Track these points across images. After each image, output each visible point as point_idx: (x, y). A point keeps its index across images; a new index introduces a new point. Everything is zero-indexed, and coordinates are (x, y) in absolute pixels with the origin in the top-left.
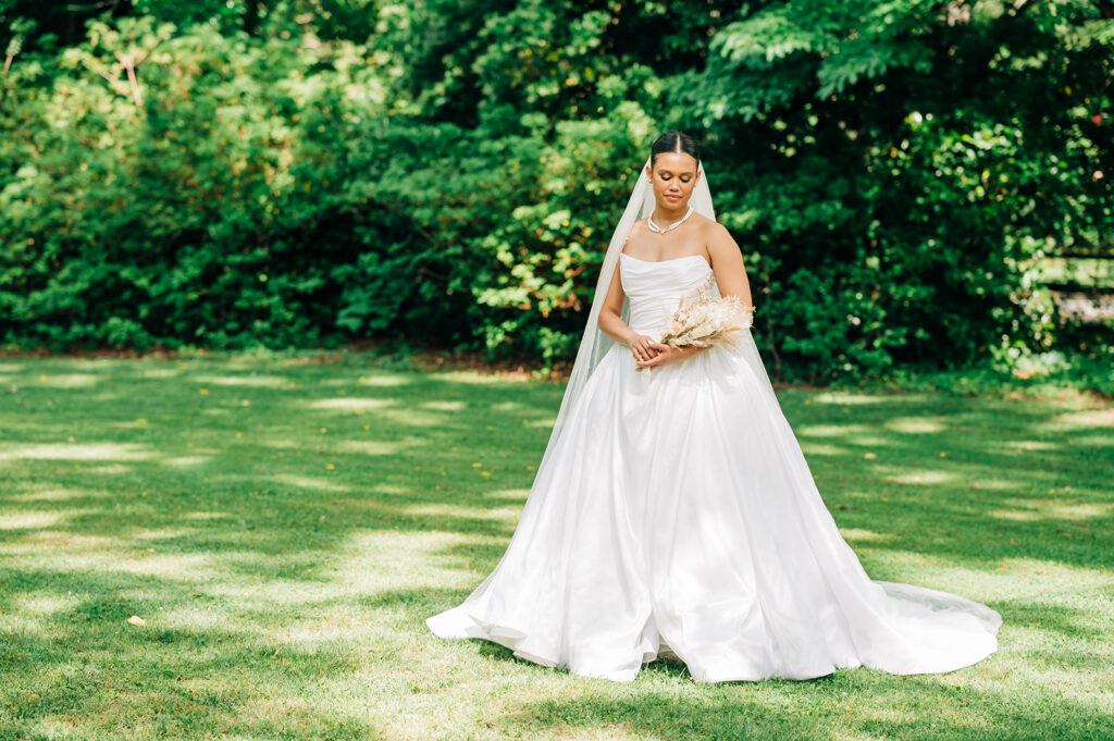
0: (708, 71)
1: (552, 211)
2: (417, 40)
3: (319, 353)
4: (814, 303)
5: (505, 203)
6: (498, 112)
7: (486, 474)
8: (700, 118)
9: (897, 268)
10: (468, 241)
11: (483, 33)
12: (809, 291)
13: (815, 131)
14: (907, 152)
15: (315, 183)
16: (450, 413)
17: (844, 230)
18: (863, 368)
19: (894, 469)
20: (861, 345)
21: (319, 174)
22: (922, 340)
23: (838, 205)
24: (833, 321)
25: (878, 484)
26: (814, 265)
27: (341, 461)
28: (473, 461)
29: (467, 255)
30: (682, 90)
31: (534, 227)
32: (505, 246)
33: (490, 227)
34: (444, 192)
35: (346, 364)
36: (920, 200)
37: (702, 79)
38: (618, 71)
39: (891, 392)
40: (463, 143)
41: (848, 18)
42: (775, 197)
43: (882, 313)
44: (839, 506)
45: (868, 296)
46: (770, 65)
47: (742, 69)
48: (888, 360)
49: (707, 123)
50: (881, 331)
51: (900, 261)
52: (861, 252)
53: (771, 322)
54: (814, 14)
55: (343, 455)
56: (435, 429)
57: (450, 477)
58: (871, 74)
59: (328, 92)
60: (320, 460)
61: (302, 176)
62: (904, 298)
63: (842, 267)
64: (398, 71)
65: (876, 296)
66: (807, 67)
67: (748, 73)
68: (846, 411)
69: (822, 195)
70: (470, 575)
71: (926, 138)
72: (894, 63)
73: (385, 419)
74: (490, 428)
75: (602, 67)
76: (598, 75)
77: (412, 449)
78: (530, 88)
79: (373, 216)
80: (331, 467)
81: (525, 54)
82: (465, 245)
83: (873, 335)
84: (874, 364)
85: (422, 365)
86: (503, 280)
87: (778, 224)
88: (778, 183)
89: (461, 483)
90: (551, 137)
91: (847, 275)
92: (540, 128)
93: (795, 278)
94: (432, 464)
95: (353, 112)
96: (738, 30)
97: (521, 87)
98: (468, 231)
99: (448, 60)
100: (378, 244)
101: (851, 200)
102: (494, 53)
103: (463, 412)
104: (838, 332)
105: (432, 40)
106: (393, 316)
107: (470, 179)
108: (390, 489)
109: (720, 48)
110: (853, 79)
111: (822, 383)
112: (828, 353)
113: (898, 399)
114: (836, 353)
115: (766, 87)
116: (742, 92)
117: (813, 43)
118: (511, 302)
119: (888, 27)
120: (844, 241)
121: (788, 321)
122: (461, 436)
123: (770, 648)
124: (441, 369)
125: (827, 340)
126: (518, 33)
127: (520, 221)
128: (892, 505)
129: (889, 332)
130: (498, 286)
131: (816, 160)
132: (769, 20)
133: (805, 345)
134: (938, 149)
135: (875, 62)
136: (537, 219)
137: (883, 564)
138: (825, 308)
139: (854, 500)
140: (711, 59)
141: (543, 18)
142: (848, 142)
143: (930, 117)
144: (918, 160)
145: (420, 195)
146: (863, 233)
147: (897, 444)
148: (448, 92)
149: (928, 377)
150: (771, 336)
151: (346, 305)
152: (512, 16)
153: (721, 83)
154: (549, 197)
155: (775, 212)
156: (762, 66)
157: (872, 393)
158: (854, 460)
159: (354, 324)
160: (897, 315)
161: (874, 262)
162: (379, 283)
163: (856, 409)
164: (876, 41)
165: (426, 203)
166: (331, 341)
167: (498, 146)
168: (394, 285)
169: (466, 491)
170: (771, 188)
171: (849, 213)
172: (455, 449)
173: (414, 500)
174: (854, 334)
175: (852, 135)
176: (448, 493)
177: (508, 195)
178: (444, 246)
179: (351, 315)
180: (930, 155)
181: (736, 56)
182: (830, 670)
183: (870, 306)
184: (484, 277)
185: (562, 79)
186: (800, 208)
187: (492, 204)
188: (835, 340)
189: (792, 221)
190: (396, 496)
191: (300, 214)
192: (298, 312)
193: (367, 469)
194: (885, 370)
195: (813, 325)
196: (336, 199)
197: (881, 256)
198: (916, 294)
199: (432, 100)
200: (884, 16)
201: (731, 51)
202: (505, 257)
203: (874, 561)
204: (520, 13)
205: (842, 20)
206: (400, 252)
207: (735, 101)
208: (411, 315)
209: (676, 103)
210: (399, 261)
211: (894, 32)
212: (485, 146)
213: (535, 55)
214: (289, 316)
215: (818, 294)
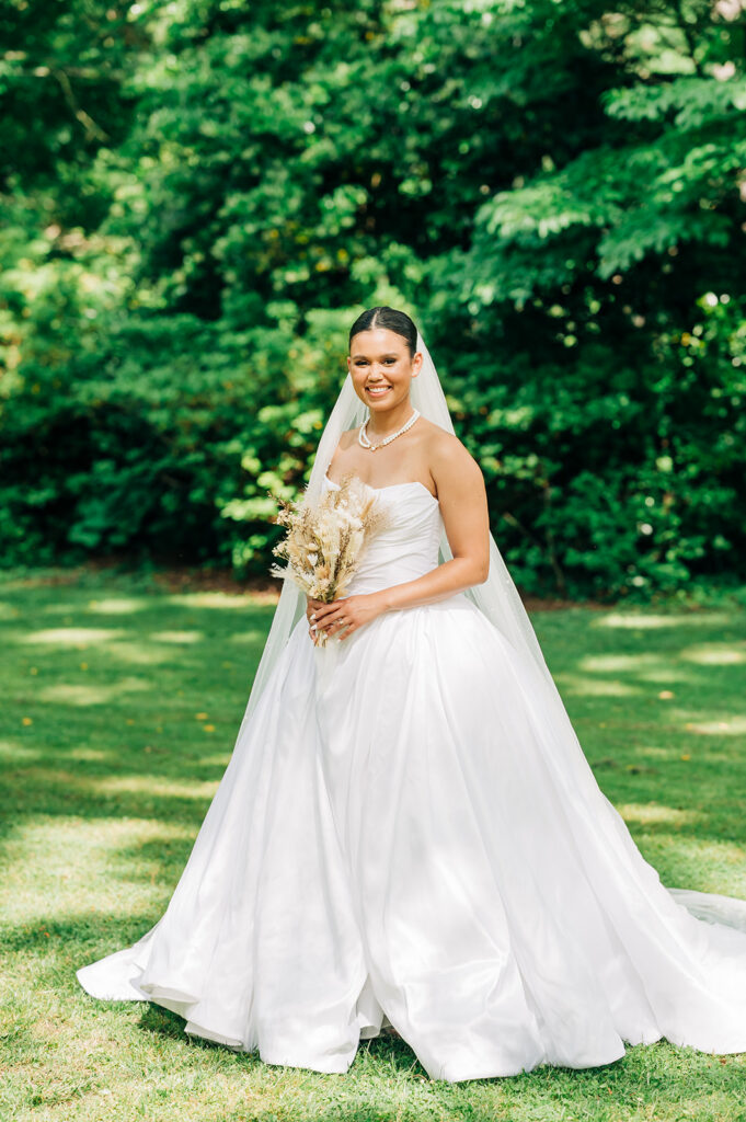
0: (475, 250)
1: (303, 411)
2: (153, 223)
3: (51, 573)
4: (598, 510)
5: (250, 403)
6: (243, 301)
7: (210, 729)
8: (466, 304)
9: (693, 470)
10: (209, 446)
11: (223, 213)
12: (593, 497)
13: (597, 317)
14: (701, 338)
15: (46, 385)
16: (185, 646)
17: (631, 428)
18: (655, 583)
19: (697, 715)
20: (652, 557)
21: (48, 374)
22: (721, 551)
23: (624, 401)
24: (621, 531)
25: (677, 738)
26: (599, 468)
27: (42, 713)
28: (199, 711)
29: (209, 462)
30: (446, 272)
31: (282, 430)
32: (252, 451)
33: (233, 431)
34: (183, 391)
35: (81, 586)
36: (716, 393)
37: (467, 260)
38: (375, 253)
39: (687, 611)
40: (204, 338)
41: (632, 186)
42: (553, 391)
43: (676, 521)
44: (630, 768)
45: (659, 502)
46: (542, 243)
47: (513, 247)
48: (684, 573)
49: (473, 309)
50: (675, 542)
51: (695, 461)
52: (651, 452)
53: (551, 533)
54: (592, 183)
55: (46, 705)
56: (163, 667)
57: (167, 733)
58: (659, 248)
59: (60, 284)
60: (17, 712)
61: (30, 376)
62: (701, 504)
63: (630, 470)
64: (135, 259)
65: (669, 501)
66: (586, 243)
67: (518, 251)
68: (638, 636)
69: (606, 389)
70: (155, 889)
71: (721, 323)
72: (685, 235)
73: (108, 655)
74: (227, 665)
75: (358, 249)
76: (353, 258)
77: (129, 694)
78: (277, 274)
79: (111, 420)
80: (27, 722)
81: (271, 236)
82: (208, 453)
83: (666, 546)
84: (667, 578)
85: (164, 585)
86: (250, 489)
87: (557, 422)
88: (556, 376)
89: (177, 743)
90: (302, 329)
91: (635, 479)
92: (288, 318)
93: (577, 483)
94: (150, 715)
95: (89, 305)
96: (505, 202)
97: (267, 273)
98: (212, 435)
99: (187, 244)
100: (117, 450)
101: (639, 394)
102: (236, 234)
103: (199, 645)
104: (627, 543)
105: (170, 222)
106: (134, 530)
107: (210, 377)
108: (89, 754)
109: (486, 223)
110: (639, 255)
111: (610, 601)
112: (615, 568)
113: (696, 620)
114: (624, 567)
115: (540, 267)
116: (514, 273)
117: (593, 216)
118: (259, 515)
119: (678, 195)
120: (633, 441)
121: (570, 531)
122: (190, 675)
123: (534, 1024)
124: (185, 591)
125: (615, 551)
126: (262, 212)
127: (269, 423)
128: (695, 765)
129: (684, 542)
130: (244, 497)
131: (600, 350)
132: (543, 193)
133: (589, 559)
134: (733, 335)
135: (664, 234)
136: (286, 420)
137: (686, 858)
138: (611, 516)
139: (648, 759)
140: (477, 237)
141: (289, 195)
142: (633, 329)
143: (726, 299)
144: (713, 347)
145: (156, 396)
146: (653, 432)
147: (696, 680)
148: (189, 281)
149: (728, 593)
150: (551, 549)
151: (80, 518)
152: (256, 193)
153: (490, 263)
154: (300, 395)
155: (553, 408)
156: (535, 244)
157: (666, 612)
158: (647, 702)
159: (90, 540)
160: (692, 522)
161: (665, 463)
162: (117, 494)
163: (649, 634)
164: (664, 211)
165: (163, 405)
166: (67, 559)
167: (242, 339)
168: (134, 496)
169: (180, 754)
170: (548, 381)
171: (636, 408)
172: (180, 694)
173: (115, 769)
174: (645, 544)
175: (638, 321)
176: (158, 757)
177: (253, 395)
178: (184, 452)
179: (87, 530)
180: (727, 341)
181: (506, 232)
182: (618, 1053)
183: (662, 513)
184: (229, 486)
185: (312, 264)
186: (581, 403)
187: (236, 405)
188: (623, 552)
189: (574, 419)
190: (94, 764)
191: (28, 419)
192: (29, 529)
193: (70, 725)
194: (681, 584)
195: (598, 537)
196: (68, 402)
197: (673, 454)
198: (715, 499)
199: (170, 289)
200: (672, 183)
201: (499, 227)
202: (251, 463)
203: (674, 855)
204: (266, 190)
205: (626, 189)
206: (139, 460)
207: (506, 285)
208: (155, 528)
209: (439, 288)
210: (138, 469)
211: (685, 201)
212: (227, 340)
213: (281, 237)
214: (20, 532)
215: (603, 500)
